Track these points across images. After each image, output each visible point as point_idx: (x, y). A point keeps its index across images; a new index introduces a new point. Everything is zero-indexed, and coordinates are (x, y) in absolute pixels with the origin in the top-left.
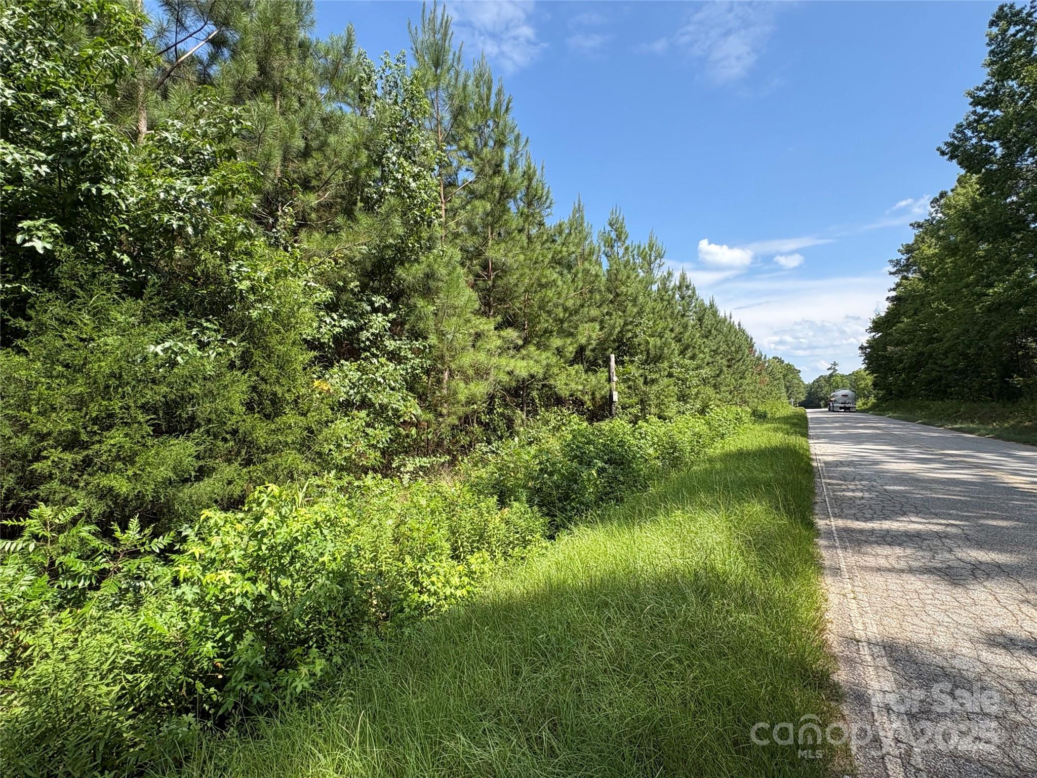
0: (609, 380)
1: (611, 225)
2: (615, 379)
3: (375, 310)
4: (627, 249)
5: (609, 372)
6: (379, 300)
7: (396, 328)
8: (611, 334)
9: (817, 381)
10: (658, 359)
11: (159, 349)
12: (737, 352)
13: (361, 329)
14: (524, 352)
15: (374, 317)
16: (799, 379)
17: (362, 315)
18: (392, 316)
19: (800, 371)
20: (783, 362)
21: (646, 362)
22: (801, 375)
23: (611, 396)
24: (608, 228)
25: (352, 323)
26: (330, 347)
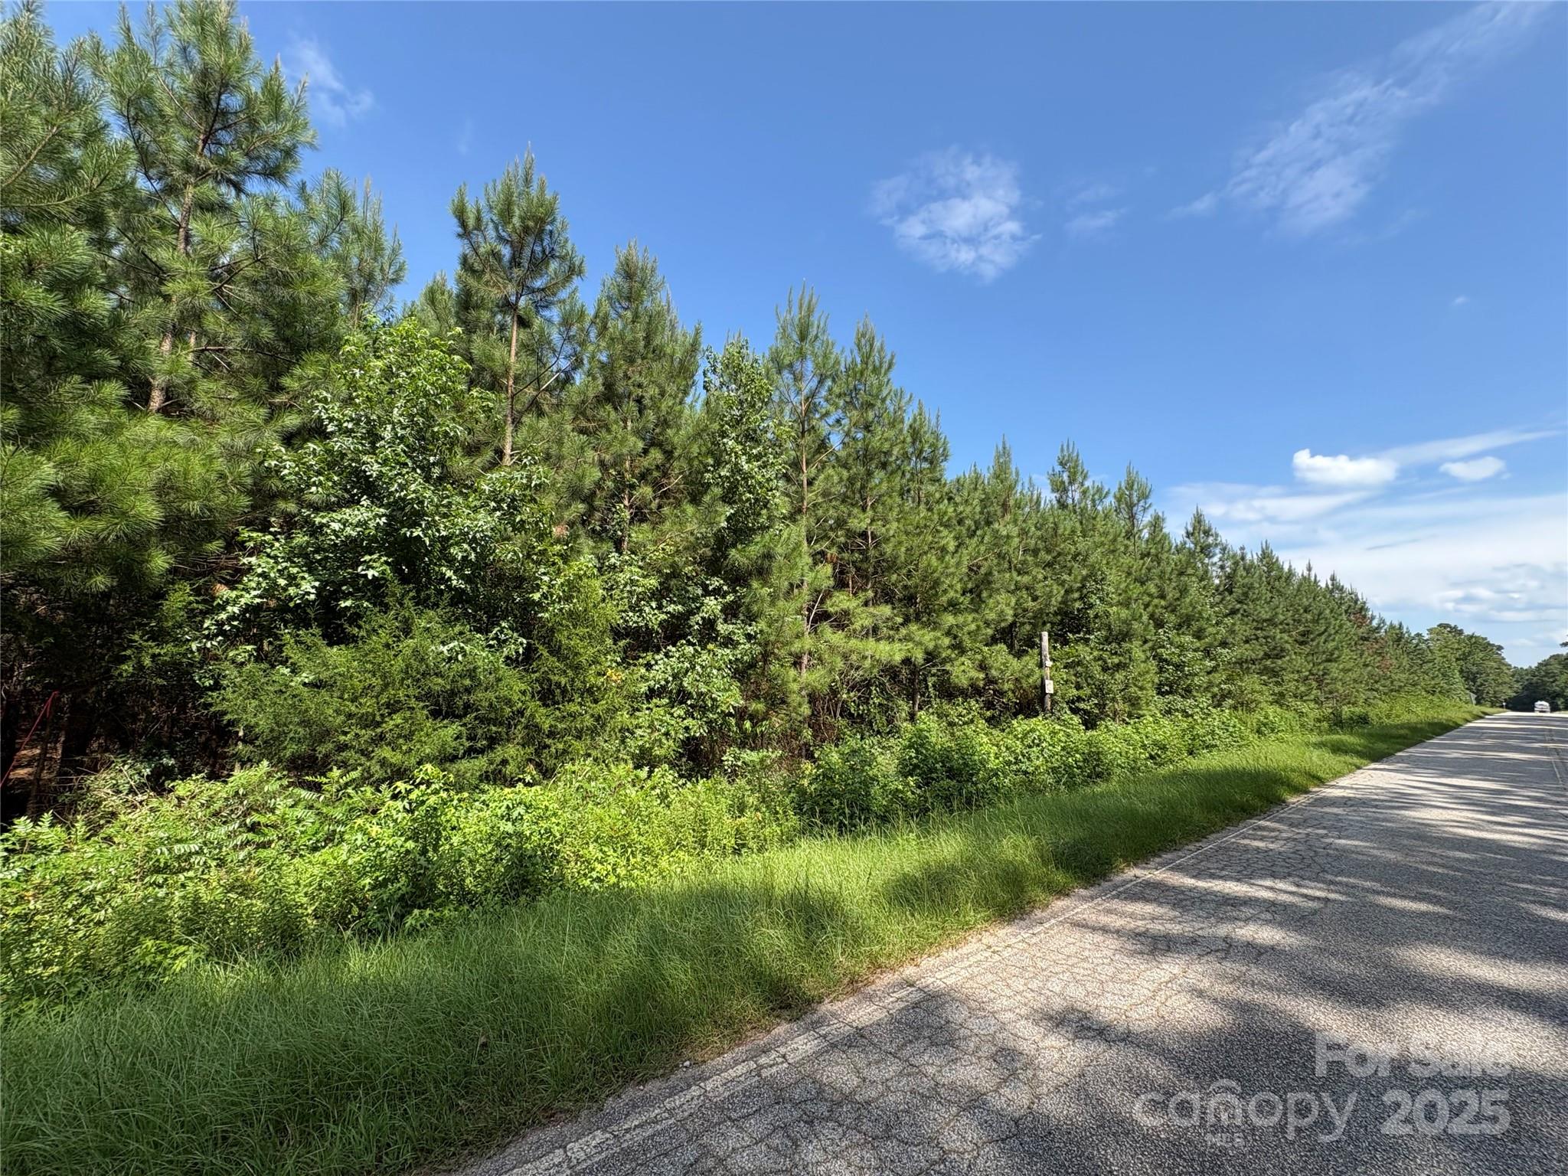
0: (1041, 665)
1: (1061, 464)
2: (1049, 663)
3: (707, 593)
4: (1084, 493)
5: (1040, 654)
6: (715, 582)
7: (731, 612)
8: (1048, 605)
9: (1546, 664)
10: (1125, 636)
11: (445, 649)
12: (1316, 621)
13: (691, 613)
14: (903, 631)
15: (707, 600)
16: (1501, 662)
17: (695, 599)
18: (730, 598)
19: (1500, 648)
20: (1461, 632)
21: (1107, 640)
22: (1504, 654)
23: (1043, 686)
24: (1058, 468)
25: (680, 608)
26: (657, 633)
